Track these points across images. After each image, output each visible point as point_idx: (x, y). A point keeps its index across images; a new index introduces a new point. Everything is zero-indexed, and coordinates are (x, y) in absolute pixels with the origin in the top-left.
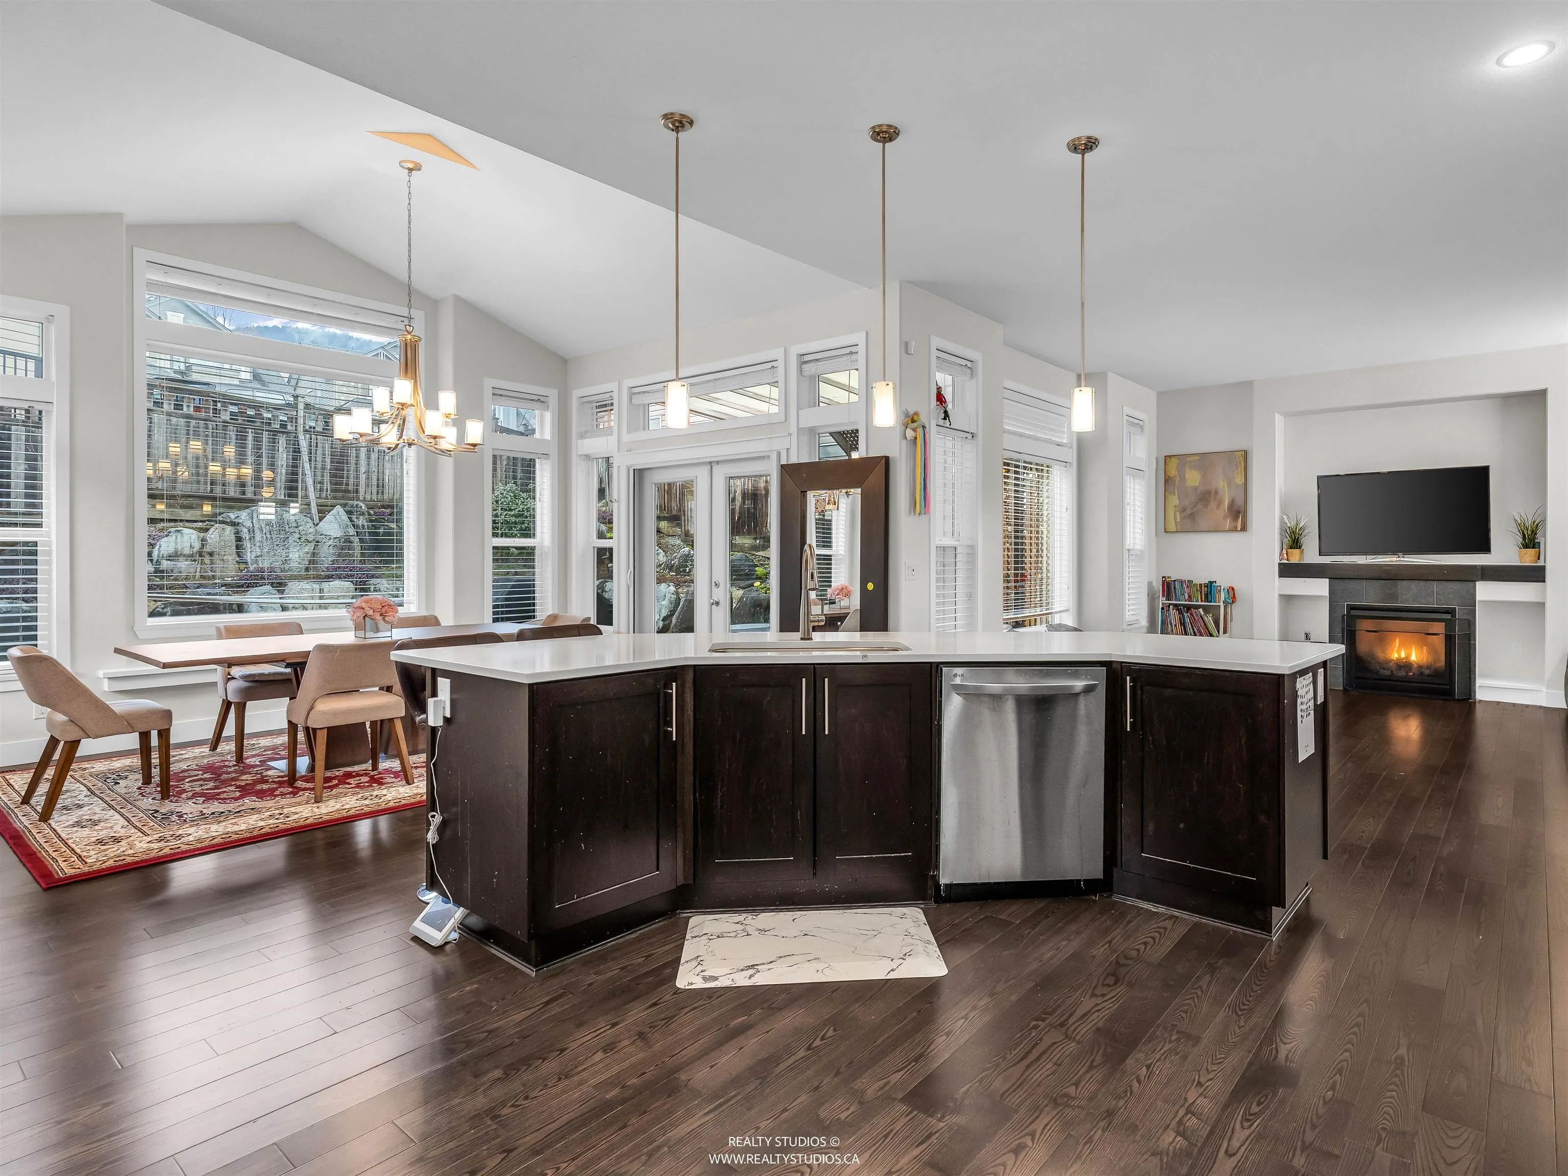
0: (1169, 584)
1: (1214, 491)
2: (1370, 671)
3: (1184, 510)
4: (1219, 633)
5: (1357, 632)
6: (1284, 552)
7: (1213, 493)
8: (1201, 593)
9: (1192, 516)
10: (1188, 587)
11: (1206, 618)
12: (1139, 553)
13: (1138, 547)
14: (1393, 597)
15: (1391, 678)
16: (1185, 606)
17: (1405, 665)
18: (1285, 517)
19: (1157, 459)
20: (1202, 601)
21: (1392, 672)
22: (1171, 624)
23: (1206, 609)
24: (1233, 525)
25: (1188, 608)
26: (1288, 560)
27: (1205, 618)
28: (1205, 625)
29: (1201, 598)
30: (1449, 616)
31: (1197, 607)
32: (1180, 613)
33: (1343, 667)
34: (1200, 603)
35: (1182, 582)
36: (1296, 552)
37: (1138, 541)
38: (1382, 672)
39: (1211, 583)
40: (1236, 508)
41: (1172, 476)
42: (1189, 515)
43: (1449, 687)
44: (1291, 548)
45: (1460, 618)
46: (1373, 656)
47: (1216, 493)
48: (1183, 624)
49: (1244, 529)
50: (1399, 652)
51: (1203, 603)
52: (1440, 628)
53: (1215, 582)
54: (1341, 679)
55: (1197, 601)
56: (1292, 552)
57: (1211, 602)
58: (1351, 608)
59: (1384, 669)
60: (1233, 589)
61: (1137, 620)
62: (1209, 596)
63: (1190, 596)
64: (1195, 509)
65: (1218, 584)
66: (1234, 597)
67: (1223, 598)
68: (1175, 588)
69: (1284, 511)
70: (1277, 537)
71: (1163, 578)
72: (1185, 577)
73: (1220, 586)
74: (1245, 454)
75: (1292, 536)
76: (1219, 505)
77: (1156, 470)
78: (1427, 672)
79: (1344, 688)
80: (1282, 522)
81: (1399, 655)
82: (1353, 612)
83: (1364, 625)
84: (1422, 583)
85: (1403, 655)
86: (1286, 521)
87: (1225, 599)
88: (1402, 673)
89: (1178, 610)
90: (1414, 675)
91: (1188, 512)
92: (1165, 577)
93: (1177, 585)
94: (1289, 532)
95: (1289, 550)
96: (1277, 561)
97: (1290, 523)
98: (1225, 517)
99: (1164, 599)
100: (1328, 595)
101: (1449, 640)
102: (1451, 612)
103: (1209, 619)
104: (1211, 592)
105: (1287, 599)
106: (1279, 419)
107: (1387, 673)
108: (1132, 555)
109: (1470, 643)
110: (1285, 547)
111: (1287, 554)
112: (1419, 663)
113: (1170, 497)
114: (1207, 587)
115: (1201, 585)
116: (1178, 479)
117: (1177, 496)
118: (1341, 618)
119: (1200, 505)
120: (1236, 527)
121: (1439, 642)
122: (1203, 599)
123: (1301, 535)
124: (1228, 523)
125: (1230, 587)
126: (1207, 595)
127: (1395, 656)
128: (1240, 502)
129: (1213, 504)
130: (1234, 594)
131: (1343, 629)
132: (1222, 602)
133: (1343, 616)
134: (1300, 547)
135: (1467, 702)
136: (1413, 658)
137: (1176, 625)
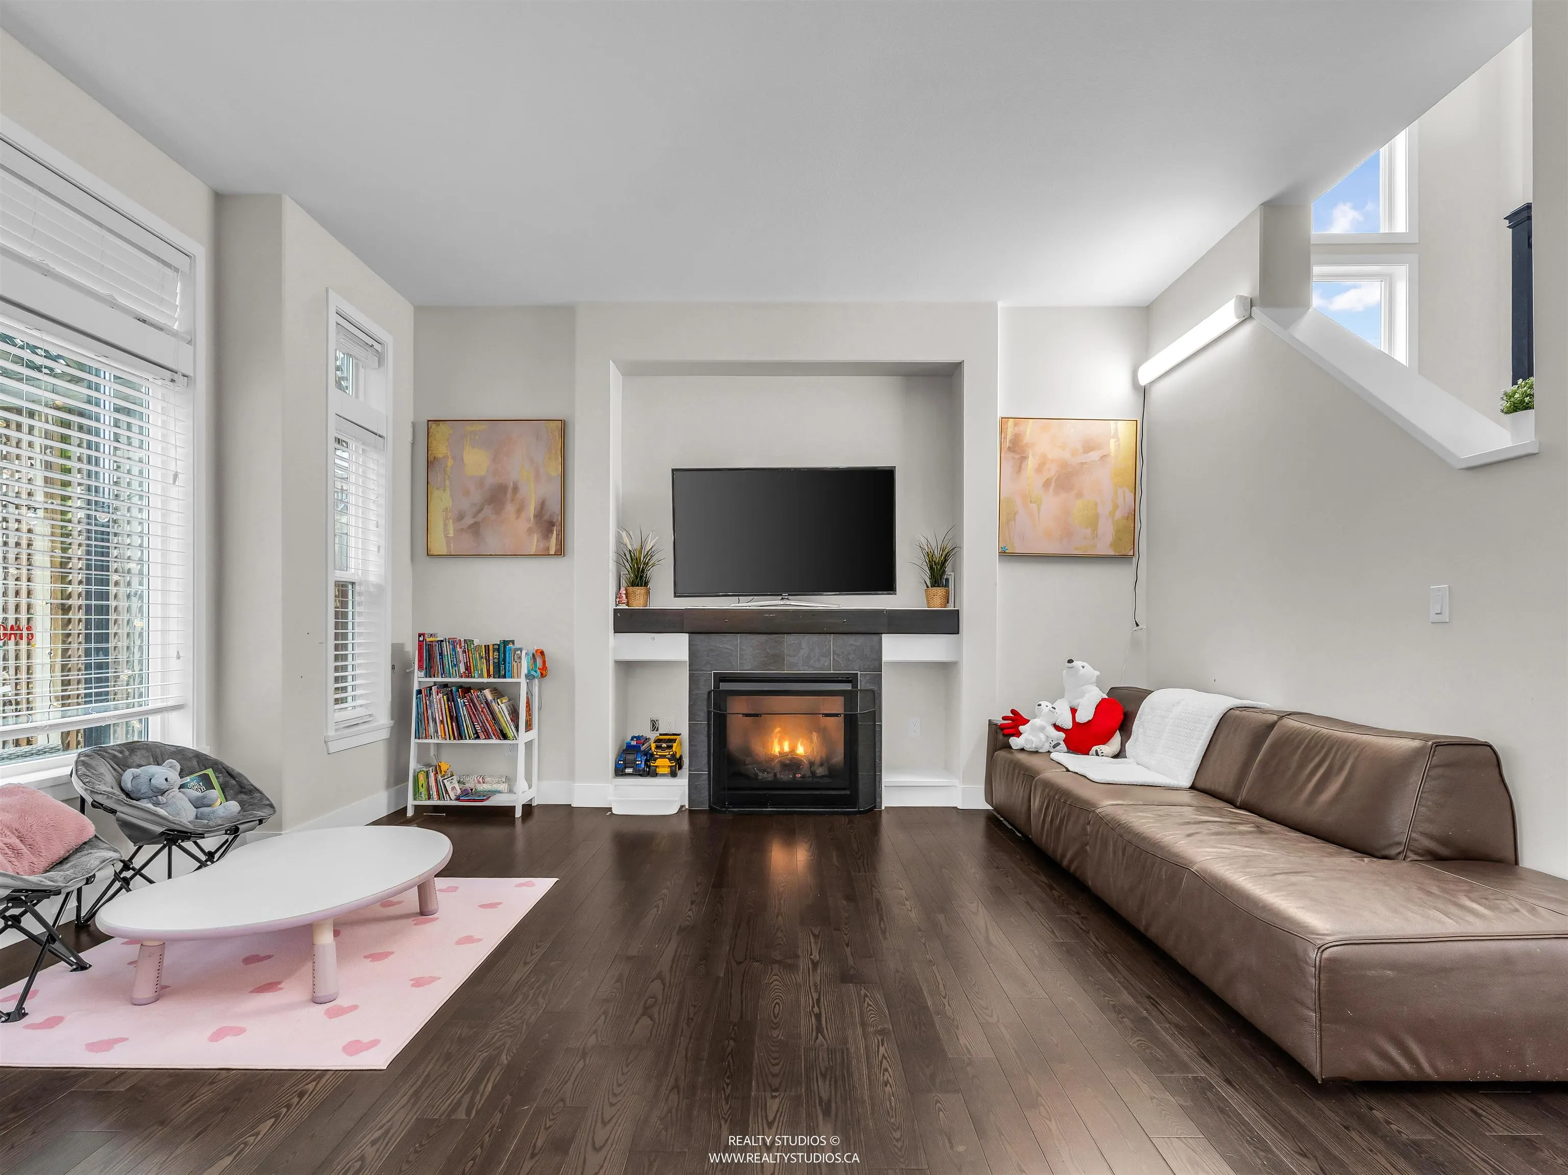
0: (430, 646)
1: (511, 485)
2: (747, 777)
3: (461, 517)
4: (517, 731)
5: (729, 718)
6: (623, 591)
7: (510, 490)
8: (488, 661)
9: (475, 529)
10: (464, 652)
11: (496, 708)
12: (372, 589)
13: (372, 579)
14: (778, 659)
15: (776, 785)
16: (460, 686)
17: (791, 764)
18: (624, 534)
19: (414, 425)
20: (489, 676)
21: (775, 775)
22: (434, 720)
23: (498, 692)
24: (542, 545)
25: (466, 690)
26: (628, 605)
27: (495, 706)
28: (494, 718)
29: (488, 671)
30: (848, 687)
31: (481, 687)
32: (451, 698)
33: (709, 774)
34: (485, 680)
35: (454, 642)
36: (639, 591)
37: (372, 568)
38: (761, 775)
39: (505, 643)
40: (546, 517)
41: (440, 456)
42: (471, 527)
43: (848, 792)
44: (633, 584)
45: (863, 688)
46: (748, 752)
47: (516, 489)
48: (455, 719)
49: (561, 551)
50: (781, 744)
51: (492, 680)
52: (837, 705)
53: (513, 642)
54: (706, 793)
55: (481, 676)
56: (634, 592)
57: (504, 677)
58: (721, 678)
59: (764, 771)
60: (542, 653)
61: (370, 715)
62: (502, 667)
63: (468, 668)
64: (481, 516)
65: (517, 646)
66: (544, 667)
67: (524, 671)
68: (441, 654)
69: (621, 526)
70: (612, 566)
71: (420, 635)
72: (461, 635)
73: (521, 650)
74: (563, 428)
75: (634, 566)
76: (520, 511)
77: (413, 444)
78: (820, 771)
79: (710, 806)
80: (619, 542)
81: (782, 748)
82: (724, 686)
83: (737, 707)
84: (815, 638)
85: (786, 748)
86: (626, 540)
87: (529, 671)
88: (786, 777)
89: (447, 694)
90: (803, 777)
91: (469, 521)
92: (423, 635)
93: (447, 649)
94: (629, 558)
95: (631, 589)
96: (612, 606)
97: (631, 544)
98: (530, 531)
99: (422, 674)
100: (687, 659)
101: (850, 722)
102: (851, 679)
103: (502, 708)
104: (504, 660)
105: (626, 668)
106: (615, 376)
107: (770, 777)
108: (360, 594)
109: (875, 725)
110: (623, 583)
111: (627, 594)
112: (810, 757)
113: (436, 494)
114: (498, 650)
115: (487, 648)
116: (450, 463)
117: (448, 492)
118: (706, 696)
119: (488, 511)
120: (548, 549)
121: (836, 727)
122: (491, 672)
123: (647, 564)
124: (534, 543)
125: (537, 651)
126: (497, 666)
127: (776, 750)
128: (554, 506)
129: (510, 508)
130: (544, 662)
131: (709, 713)
132: (523, 676)
133: (709, 693)
134: (646, 584)
135: (872, 811)
136: (801, 750)
137: (442, 722)
